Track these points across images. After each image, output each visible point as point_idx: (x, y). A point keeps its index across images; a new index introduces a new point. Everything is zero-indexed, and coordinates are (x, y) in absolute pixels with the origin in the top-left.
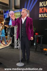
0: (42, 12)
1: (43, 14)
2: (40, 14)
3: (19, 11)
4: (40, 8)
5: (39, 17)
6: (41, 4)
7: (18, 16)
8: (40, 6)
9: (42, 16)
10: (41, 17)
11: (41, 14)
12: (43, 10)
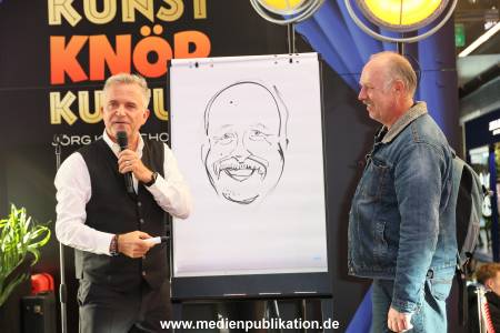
1: (84, 96)
2: (54, 96)
4: (56, 42)
5: (55, 119)
6: (60, 5)
8: (54, 20)
9: (75, 107)
10: (71, 119)
11: (70, 97)
12: (84, 57)
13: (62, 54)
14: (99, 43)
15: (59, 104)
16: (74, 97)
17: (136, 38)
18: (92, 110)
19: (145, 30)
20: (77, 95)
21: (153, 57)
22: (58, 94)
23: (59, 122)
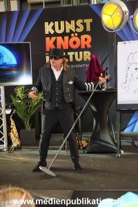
6: (48, 28)
8: (47, 33)
12: (55, 43)
13: (49, 43)
14: (59, 39)
17: (70, 37)
19: (72, 35)
21: (75, 43)
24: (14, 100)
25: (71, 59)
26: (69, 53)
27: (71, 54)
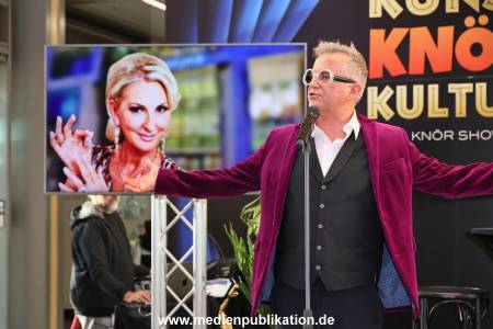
0: (393, 74)
1: (402, 90)
2: (372, 91)
3: (200, 59)
4: (376, 35)
5: (372, 115)
7: (193, 104)
8: (375, 13)
9: (392, 103)
10: (388, 114)
11: (388, 92)
12: (403, 50)
13: (381, 47)
14: (420, 35)
15: (376, 99)
16: (392, 92)
17: (460, 30)
18: (410, 105)
19: (469, 21)
20: (394, 89)
21: (476, 49)
22: (375, 89)
23: (376, 117)
24: (238, 246)
25: (461, 110)
26: (452, 88)
27: (459, 90)
